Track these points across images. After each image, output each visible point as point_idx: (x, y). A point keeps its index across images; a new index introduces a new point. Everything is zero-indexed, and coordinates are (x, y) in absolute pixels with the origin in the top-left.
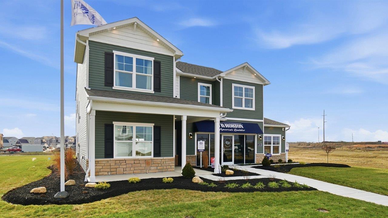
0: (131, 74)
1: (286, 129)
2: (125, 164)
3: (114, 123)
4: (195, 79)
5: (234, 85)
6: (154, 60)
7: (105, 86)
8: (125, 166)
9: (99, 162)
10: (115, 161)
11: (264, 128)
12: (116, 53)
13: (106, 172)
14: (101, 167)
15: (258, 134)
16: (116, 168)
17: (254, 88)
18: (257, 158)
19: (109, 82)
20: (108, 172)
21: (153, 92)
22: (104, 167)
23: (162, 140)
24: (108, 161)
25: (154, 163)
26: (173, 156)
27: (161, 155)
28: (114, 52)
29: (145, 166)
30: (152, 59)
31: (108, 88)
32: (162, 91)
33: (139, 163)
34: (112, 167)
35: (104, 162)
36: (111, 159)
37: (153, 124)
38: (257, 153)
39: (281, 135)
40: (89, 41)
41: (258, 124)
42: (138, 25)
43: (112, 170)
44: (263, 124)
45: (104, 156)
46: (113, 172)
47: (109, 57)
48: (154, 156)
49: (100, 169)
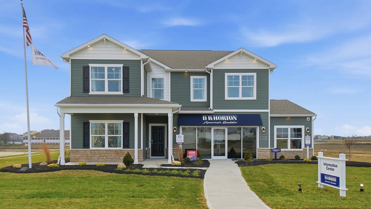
0: (104, 81)
1: (313, 118)
2: (98, 153)
3: (90, 121)
4: (187, 72)
5: (226, 75)
6: (123, 66)
7: (83, 92)
8: (98, 156)
9: (79, 152)
10: (91, 151)
11: (270, 119)
12: (91, 65)
13: (84, 159)
14: (80, 155)
15: (261, 126)
16: (92, 157)
17: (255, 74)
18: (259, 152)
19: (86, 89)
20: (86, 160)
21: (123, 94)
22: (83, 155)
23: (130, 134)
24: (86, 151)
25: (123, 153)
26: (141, 148)
27: (130, 147)
28: (89, 65)
29: (115, 156)
30: (121, 66)
31: (85, 94)
32: (130, 92)
33: (110, 153)
34: (88, 155)
35: (82, 152)
36: (88, 149)
37: (123, 121)
38: (260, 147)
39: (304, 126)
40: (71, 60)
41: (261, 114)
42: (106, 39)
43: (88, 158)
44: (268, 115)
45: (82, 147)
46: (89, 160)
47: (86, 69)
48: (123, 148)
49: (80, 157)
